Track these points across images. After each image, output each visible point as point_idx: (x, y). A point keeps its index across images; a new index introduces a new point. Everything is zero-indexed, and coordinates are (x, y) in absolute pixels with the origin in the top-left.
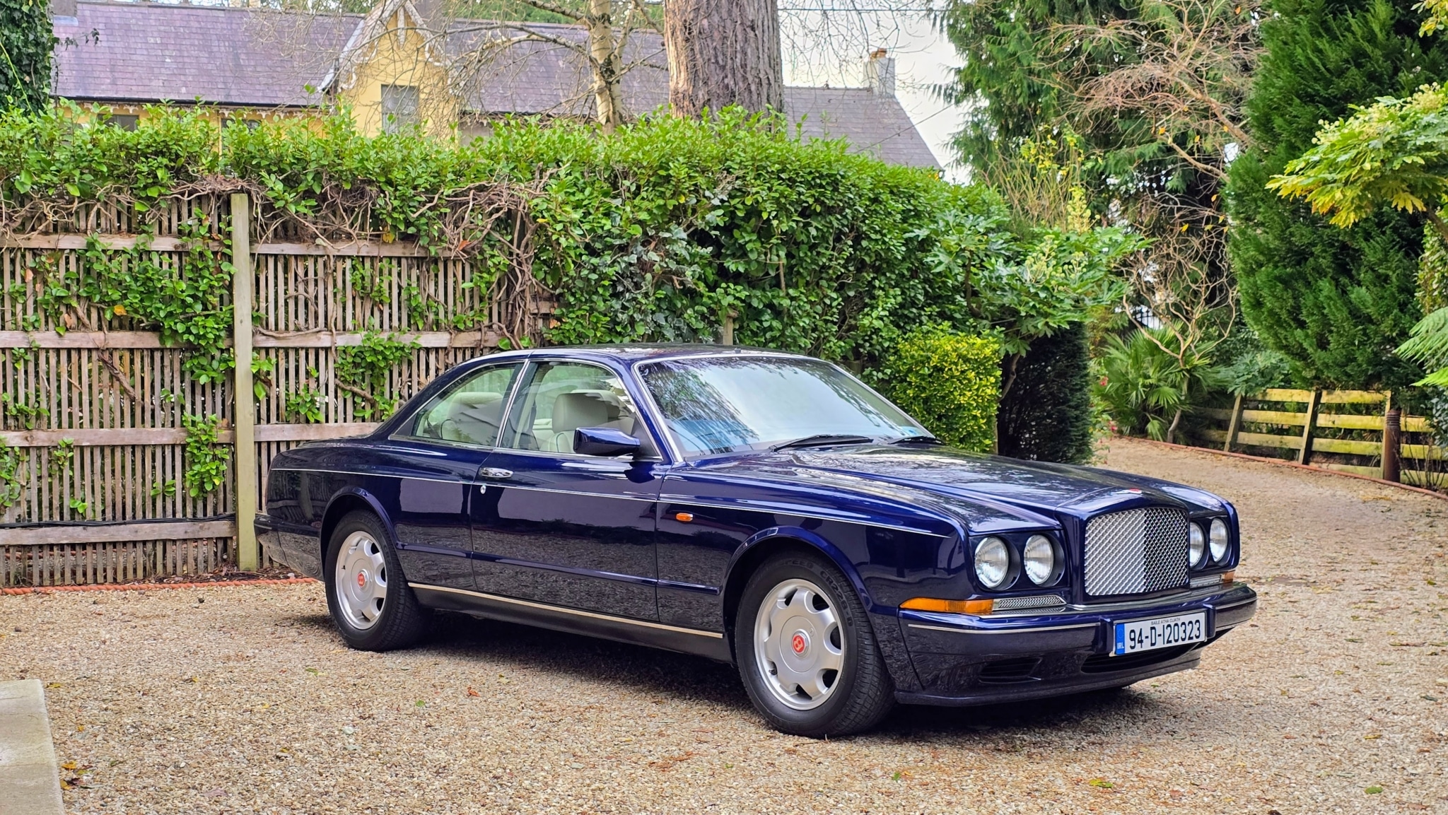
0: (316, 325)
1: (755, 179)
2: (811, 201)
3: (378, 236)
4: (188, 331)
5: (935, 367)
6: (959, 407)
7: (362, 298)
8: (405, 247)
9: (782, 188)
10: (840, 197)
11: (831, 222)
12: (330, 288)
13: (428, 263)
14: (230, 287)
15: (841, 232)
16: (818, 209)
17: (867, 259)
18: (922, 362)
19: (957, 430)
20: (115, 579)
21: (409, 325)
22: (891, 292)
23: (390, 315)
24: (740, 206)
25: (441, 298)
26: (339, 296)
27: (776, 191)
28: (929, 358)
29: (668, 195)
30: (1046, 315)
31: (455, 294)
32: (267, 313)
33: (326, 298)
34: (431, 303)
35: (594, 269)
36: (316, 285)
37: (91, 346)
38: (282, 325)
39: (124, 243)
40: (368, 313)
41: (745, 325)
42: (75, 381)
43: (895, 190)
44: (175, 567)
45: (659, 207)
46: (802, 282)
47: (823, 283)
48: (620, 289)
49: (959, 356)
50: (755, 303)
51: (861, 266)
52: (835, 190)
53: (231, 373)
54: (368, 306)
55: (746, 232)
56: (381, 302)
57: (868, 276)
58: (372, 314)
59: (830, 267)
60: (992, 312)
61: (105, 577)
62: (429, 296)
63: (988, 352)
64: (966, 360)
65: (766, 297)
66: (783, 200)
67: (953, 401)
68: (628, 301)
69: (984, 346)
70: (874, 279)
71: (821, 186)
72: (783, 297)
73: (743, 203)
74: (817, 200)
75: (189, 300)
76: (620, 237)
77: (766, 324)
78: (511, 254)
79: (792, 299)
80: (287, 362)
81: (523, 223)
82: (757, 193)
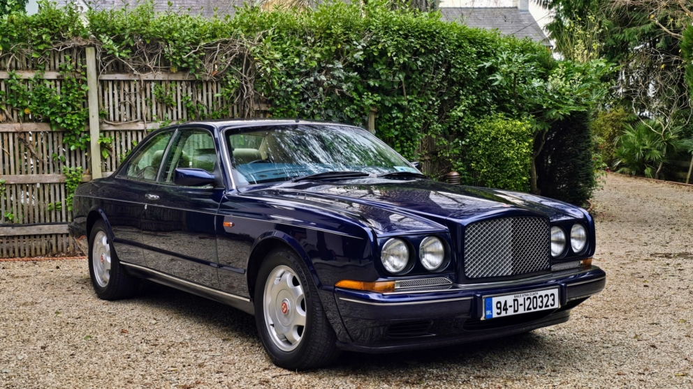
0: (136, 118)
1: (384, 35)
2: (418, 46)
3: (168, 69)
4: (63, 122)
5: (493, 137)
6: (507, 159)
7: (161, 103)
8: (184, 75)
9: (399, 39)
10: (435, 44)
11: (431, 58)
12: (143, 98)
13: (197, 84)
14: (86, 98)
15: (438, 64)
16: (423, 51)
17: (455, 79)
18: (486, 135)
19: (506, 172)
20: (30, 254)
21: (188, 117)
22: (470, 97)
23: (177, 112)
24: (375, 50)
25: (205, 103)
26: (148, 102)
27: (396, 41)
28: (490, 133)
29: (331, 44)
30: (558, 108)
31: (213, 101)
32: (109, 112)
33: (141, 103)
34: (199, 105)
35: (290, 85)
36: (136, 96)
37: (13, 130)
38: (117, 118)
39: (29, 75)
40: (165, 111)
41: (382, 116)
42: (6, 150)
43: (472, 41)
44: (62, 248)
45: (326, 50)
46: (415, 92)
47: (429, 92)
48: (306, 96)
49: (507, 131)
50: (387, 103)
51: (452, 83)
52: (433, 40)
53: (88, 144)
54: (164, 107)
55: (380, 64)
56: (172, 105)
57: (455, 89)
58: (167, 112)
59: (432, 83)
60: (530, 108)
61: (25, 254)
62: (198, 102)
63: (524, 128)
64: (511, 133)
65: (394, 100)
66: (400, 46)
67: (503, 156)
68: (310, 103)
69: (521, 126)
70: (459, 90)
71: (424, 38)
72: (404, 100)
73: (377, 48)
74: (421, 46)
75: (64, 105)
76: (305, 67)
77: (394, 115)
78: (242, 78)
79: (410, 101)
80: (121, 138)
81: (248, 61)
82: (384, 42)
